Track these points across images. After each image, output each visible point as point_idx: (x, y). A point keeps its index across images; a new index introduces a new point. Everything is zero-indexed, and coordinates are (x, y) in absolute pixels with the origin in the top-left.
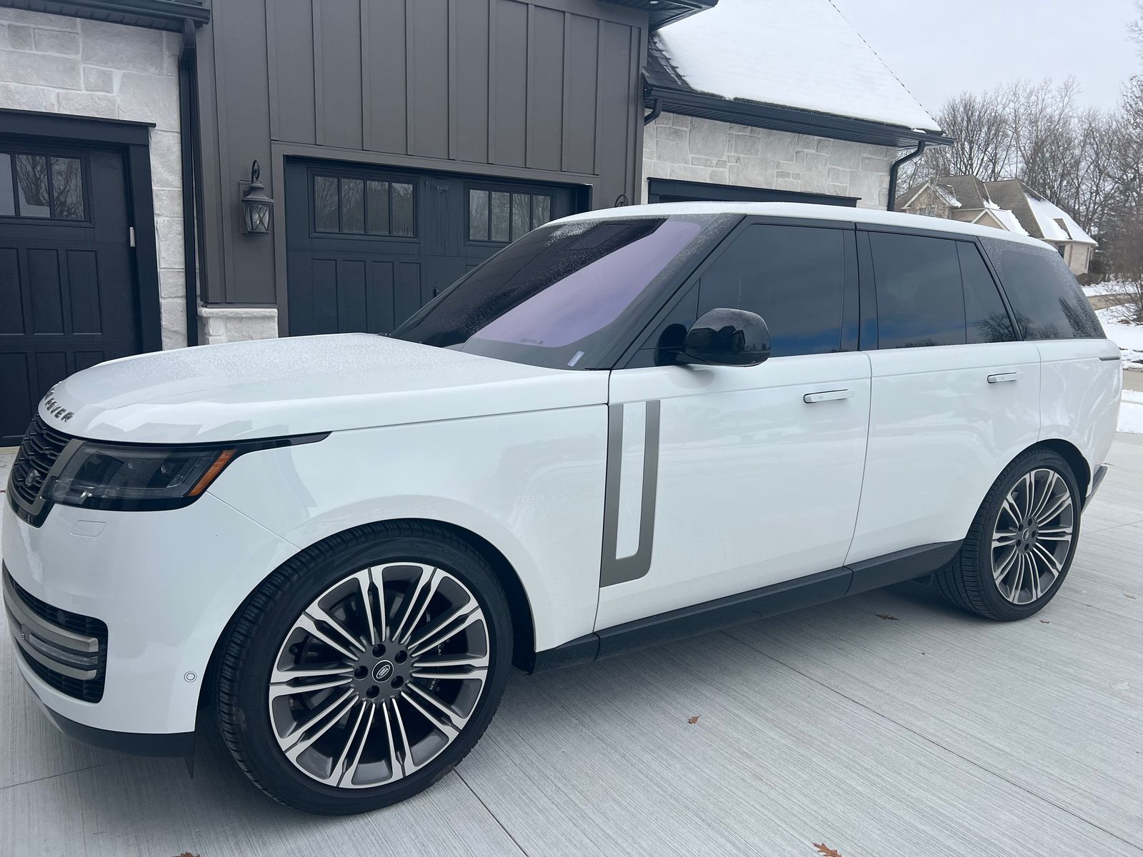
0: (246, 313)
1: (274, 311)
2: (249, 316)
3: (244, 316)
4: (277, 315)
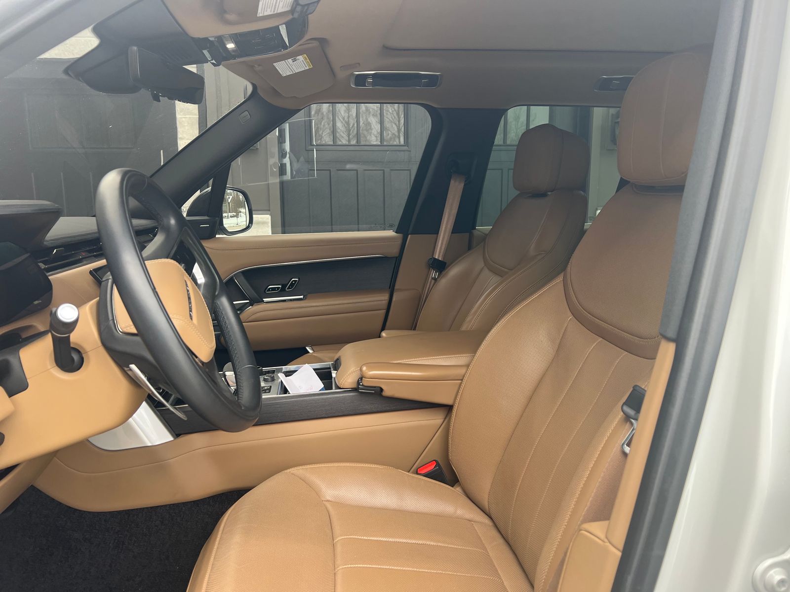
1: (268, 217)
4: (271, 220)
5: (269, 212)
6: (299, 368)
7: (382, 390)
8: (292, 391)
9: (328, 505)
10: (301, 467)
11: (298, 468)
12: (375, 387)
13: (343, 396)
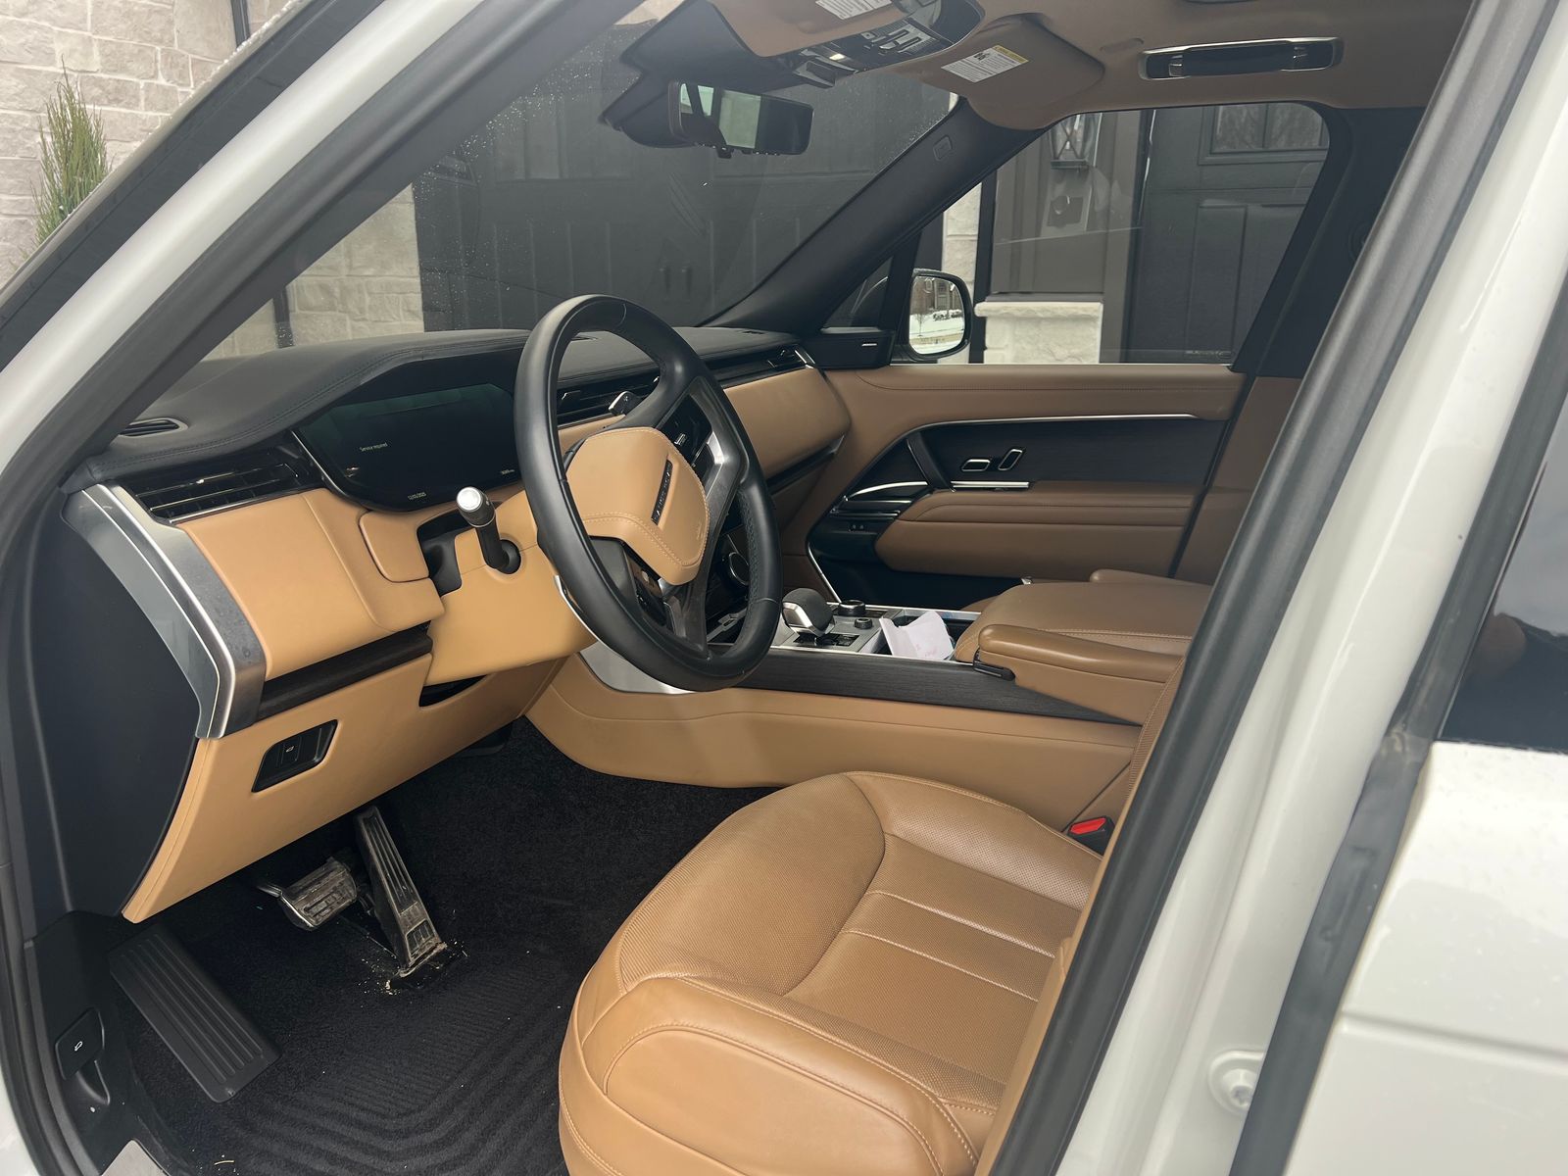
0: (1044, 310)
1: (1095, 308)
2: (1048, 315)
3: (1040, 315)
4: (1100, 315)
5: (1100, 297)
6: (921, 614)
7: (1013, 676)
8: (897, 652)
9: (889, 840)
10: (867, 773)
11: (863, 773)
12: (1002, 668)
13: (957, 674)
